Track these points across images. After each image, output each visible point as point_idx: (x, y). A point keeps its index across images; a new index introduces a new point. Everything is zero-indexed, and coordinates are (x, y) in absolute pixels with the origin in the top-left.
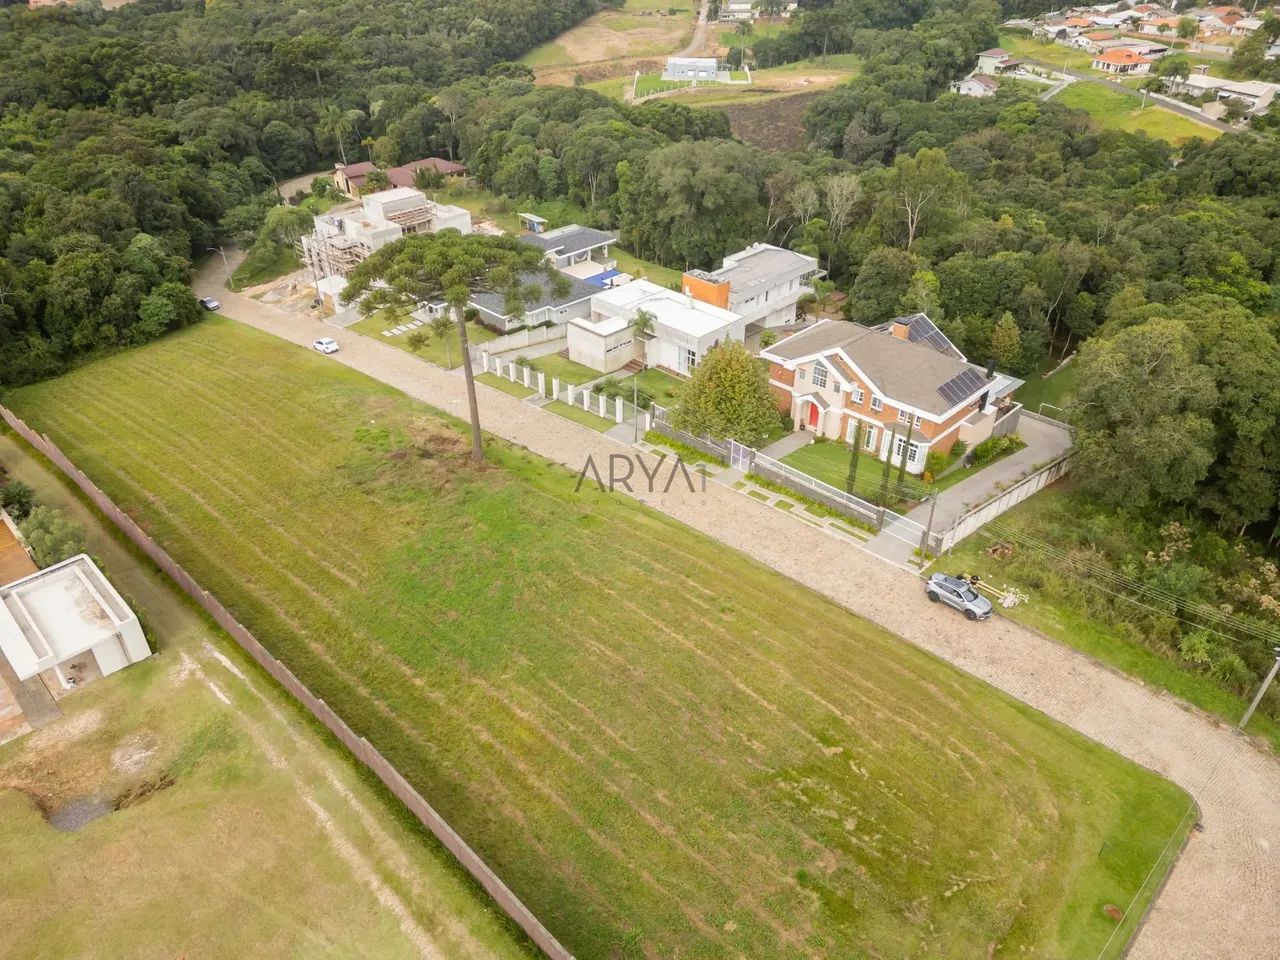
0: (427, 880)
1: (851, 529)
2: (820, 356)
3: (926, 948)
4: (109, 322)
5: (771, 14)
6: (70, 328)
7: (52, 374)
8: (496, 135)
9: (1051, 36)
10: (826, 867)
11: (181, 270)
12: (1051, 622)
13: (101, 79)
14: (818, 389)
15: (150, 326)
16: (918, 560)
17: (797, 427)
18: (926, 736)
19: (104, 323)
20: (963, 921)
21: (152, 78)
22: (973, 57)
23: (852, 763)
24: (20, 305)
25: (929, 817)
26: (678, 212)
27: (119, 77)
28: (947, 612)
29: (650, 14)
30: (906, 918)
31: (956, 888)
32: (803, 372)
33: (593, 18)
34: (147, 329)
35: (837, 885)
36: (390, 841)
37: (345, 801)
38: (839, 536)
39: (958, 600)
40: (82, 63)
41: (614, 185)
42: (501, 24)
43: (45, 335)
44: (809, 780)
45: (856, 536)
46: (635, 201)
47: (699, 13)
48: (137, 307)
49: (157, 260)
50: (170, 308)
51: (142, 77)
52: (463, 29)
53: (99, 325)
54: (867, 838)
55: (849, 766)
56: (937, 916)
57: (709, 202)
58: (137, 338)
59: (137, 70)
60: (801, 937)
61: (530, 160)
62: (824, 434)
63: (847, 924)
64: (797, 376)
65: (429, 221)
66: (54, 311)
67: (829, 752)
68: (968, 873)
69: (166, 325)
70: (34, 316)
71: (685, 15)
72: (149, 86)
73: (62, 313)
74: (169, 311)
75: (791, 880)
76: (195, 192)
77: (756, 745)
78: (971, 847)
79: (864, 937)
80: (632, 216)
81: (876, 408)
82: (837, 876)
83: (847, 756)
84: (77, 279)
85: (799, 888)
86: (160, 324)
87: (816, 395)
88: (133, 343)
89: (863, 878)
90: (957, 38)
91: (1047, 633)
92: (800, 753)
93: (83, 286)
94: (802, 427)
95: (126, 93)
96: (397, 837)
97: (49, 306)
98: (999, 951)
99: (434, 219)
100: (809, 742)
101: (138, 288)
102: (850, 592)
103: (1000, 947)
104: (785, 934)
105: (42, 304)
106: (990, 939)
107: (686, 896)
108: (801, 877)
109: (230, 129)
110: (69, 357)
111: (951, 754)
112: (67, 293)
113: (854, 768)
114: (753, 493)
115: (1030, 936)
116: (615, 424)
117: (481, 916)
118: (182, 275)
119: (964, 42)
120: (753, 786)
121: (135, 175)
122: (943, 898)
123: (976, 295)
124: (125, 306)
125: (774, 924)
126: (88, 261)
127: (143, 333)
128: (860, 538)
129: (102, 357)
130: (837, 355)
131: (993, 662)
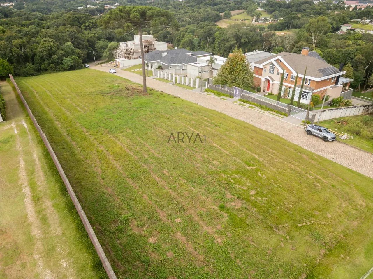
0: (47, 186)
1: (277, 114)
2: (272, 61)
3: (283, 246)
4: (53, 63)
5: (275, 20)
6: (41, 63)
7: (33, 75)
8: (182, 33)
9: (367, 23)
10: (235, 206)
11: (79, 54)
12: (364, 145)
13: (79, 22)
14: (271, 75)
15: (65, 66)
16: (304, 124)
17: (262, 90)
18: (298, 169)
19: (51, 63)
20: (307, 238)
21: (93, 23)
22: (339, 27)
23: (259, 172)
24: (27, 54)
25: (295, 196)
26: (232, 43)
27: (84, 22)
28: (315, 138)
29: (238, 20)
30: (274, 231)
31: (305, 224)
32: (265, 69)
33: (221, 21)
34: (65, 67)
35: (240, 213)
36: (42, 173)
37: (34, 160)
38: (271, 116)
39: (319, 133)
40: (75, 18)
41: (214, 40)
42: (193, 20)
43: (33, 64)
44: (236, 175)
45: (279, 116)
46: (220, 44)
47: (252, 20)
48: (62, 60)
49: (72, 50)
50: (72, 61)
51: (90, 22)
52: (183, 21)
53: (50, 64)
54: (260, 198)
55: (257, 173)
56: (293, 233)
57: (243, 40)
58: (61, 69)
59: (89, 21)
60: (214, 230)
61: (191, 39)
62: (272, 93)
63: (240, 228)
64: (263, 70)
65: (153, 45)
66: (37, 57)
67: (249, 168)
68: (313, 219)
69: (70, 66)
70: (31, 58)
71: (248, 20)
72: (91, 24)
73: (39, 58)
74: (72, 62)
75: (216, 208)
76: (92, 41)
77: (215, 162)
78: (316, 210)
79: (248, 235)
80: (218, 49)
81: (293, 80)
82: (240, 210)
83: (257, 170)
84: (45, 49)
85: (219, 211)
86: (68, 66)
87: (270, 77)
88: (59, 70)
89: (254, 212)
90: (335, 20)
91: (361, 149)
92: (235, 167)
93: (47, 51)
94: (264, 91)
95: (85, 26)
96: (45, 172)
97: (36, 56)
98: (327, 255)
99: (155, 44)
100: (240, 164)
101: (63, 55)
102: (272, 130)
103: (327, 253)
104: (205, 229)
105: (34, 55)
106: (322, 248)
107: (161, 206)
108: (222, 208)
109: (109, 32)
110: (39, 71)
111: (309, 177)
112: (41, 52)
113: (260, 174)
114: (240, 104)
115: (347, 251)
116: (196, 88)
117: (61, 201)
118: (79, 55)
119: (337, 21)
120: (209, 174)
121: (73, 31)
122: (296, 226)
123: (337, 60)
124: (58, 59)
125: (201, 223)
126: (49, 45)
127: (63, 68)
128: (281, 117)
129: (49, 73)
130: (279, 59)
131: (335, 154)
